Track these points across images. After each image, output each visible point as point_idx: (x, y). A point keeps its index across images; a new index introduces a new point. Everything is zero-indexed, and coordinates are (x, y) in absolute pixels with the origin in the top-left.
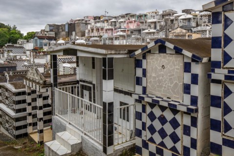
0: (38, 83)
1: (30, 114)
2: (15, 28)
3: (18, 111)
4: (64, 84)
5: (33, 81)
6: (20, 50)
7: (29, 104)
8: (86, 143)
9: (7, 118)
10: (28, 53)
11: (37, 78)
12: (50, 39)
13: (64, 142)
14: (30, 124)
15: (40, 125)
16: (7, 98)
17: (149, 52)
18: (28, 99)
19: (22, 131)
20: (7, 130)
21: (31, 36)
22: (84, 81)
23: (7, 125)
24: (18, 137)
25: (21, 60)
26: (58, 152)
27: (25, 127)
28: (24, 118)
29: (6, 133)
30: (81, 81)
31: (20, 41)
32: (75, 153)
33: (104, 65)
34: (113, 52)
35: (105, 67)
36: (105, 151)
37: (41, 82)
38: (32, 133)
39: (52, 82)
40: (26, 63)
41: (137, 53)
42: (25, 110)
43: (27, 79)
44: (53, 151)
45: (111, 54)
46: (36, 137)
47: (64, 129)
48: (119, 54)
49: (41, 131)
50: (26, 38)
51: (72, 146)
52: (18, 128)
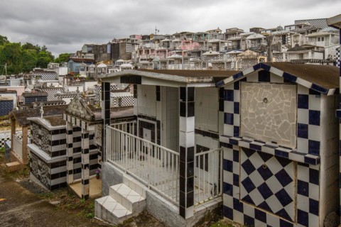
0: (84, 119)
1: (71, 159)
2: (45, 49)
3: (54, 154)
4: (118, 119)
5: (77, 116)
6: (51, 75)
7: (70, 146)
8: (153, 201)
9: (40, 163)
10: (61, 79)
11: (82, 112)
12: (88, 62)
13: (122, 199)
14: (71, 172)
15: (86, 174)
16: (40, 137)
17: (245, 80)
18: (69, 139)
19: (59, 181)
20: (39, 178)
21: (65, 59)
22: (144, 117)
23: (39, 173)
24: (54, 188)
25: (52, 88)
26: (115, 213)
27: (64, 174)
28: (63, 163)
29: (38, 182)
30: (140, 116)
31: (51, 65)
32: (137, 215)
33: (183, 97)
34: (195, 80)
35: (184, 100)
36: (182, 213)
37: (88, 117)
38: (72, 184)
39: (103, 117)
40: (59, 92)
41: (226, 81)
42: (63, 153)
43: (67, 113)
44: (107, 211)
45: (193, 83)
46: (79, 190)
47: (120, 180)
48: (202, 82)
49: (86, 182)
50: (57, 61)
51: (134, 204)
52: (54, 177)
